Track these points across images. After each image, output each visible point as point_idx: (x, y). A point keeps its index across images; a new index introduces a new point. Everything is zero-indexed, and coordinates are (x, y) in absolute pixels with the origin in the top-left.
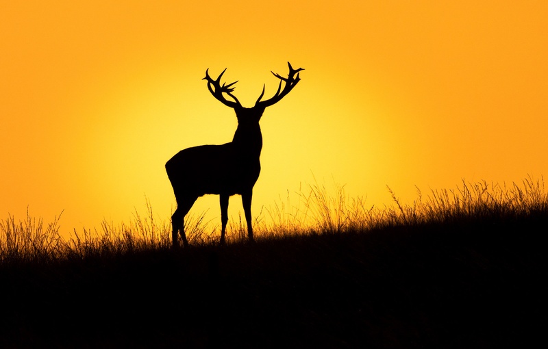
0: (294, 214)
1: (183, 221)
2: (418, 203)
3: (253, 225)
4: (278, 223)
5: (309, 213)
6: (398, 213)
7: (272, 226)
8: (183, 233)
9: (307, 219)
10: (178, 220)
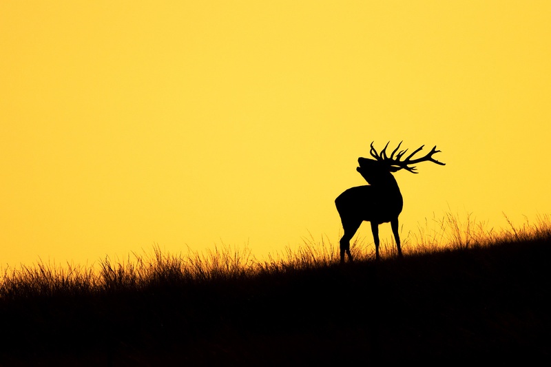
0: (433, 236)
1: (349, 244)
2: (526, 225)
3: (401, 245)
4: (420, 243)
5: (445, 235)
6: (513, 233)
7: (416, 246)
8: (349, 253)
9: (443, 239)
10: (344, 243)
